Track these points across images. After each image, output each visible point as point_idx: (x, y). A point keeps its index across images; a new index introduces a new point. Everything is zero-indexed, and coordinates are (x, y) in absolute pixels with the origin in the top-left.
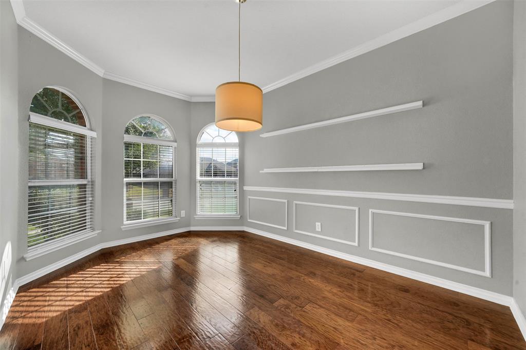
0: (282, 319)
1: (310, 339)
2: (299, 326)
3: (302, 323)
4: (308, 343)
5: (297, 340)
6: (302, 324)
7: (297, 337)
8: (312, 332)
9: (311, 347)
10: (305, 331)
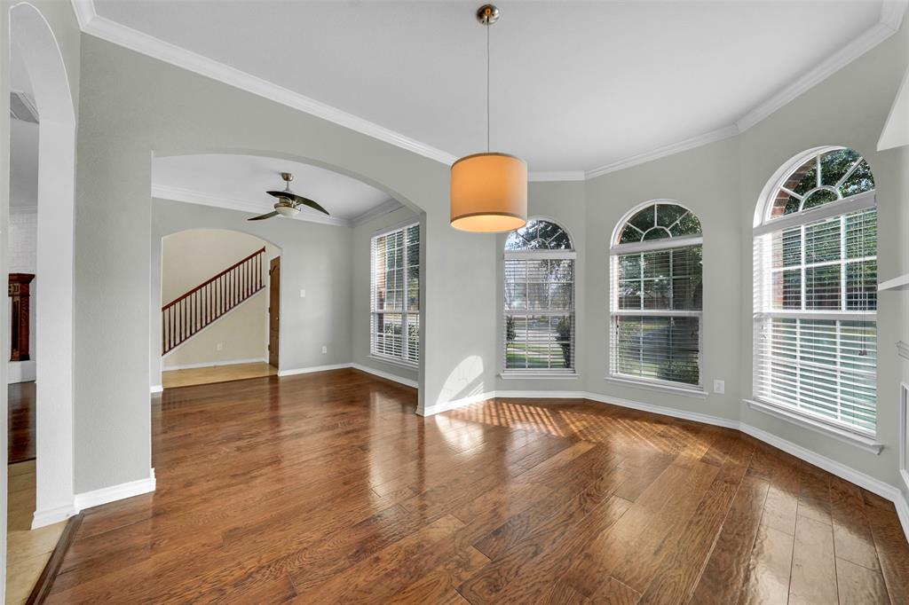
0: (432, 554)
1: (379, 583)
2: (410, 573)
3: (417, 580)
4: (372, 578)
5: (382, 565)
6: (414, 579)
7: (388, 566)
8: (392, 589)
9: (364, 580)
10: (398, 579)
